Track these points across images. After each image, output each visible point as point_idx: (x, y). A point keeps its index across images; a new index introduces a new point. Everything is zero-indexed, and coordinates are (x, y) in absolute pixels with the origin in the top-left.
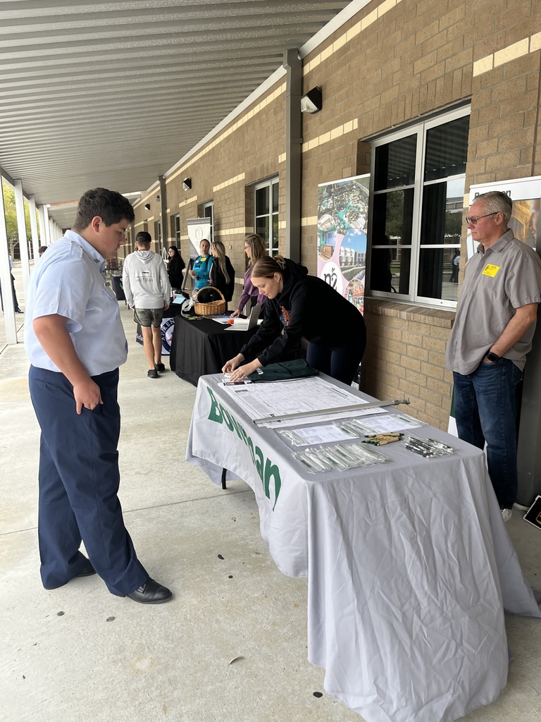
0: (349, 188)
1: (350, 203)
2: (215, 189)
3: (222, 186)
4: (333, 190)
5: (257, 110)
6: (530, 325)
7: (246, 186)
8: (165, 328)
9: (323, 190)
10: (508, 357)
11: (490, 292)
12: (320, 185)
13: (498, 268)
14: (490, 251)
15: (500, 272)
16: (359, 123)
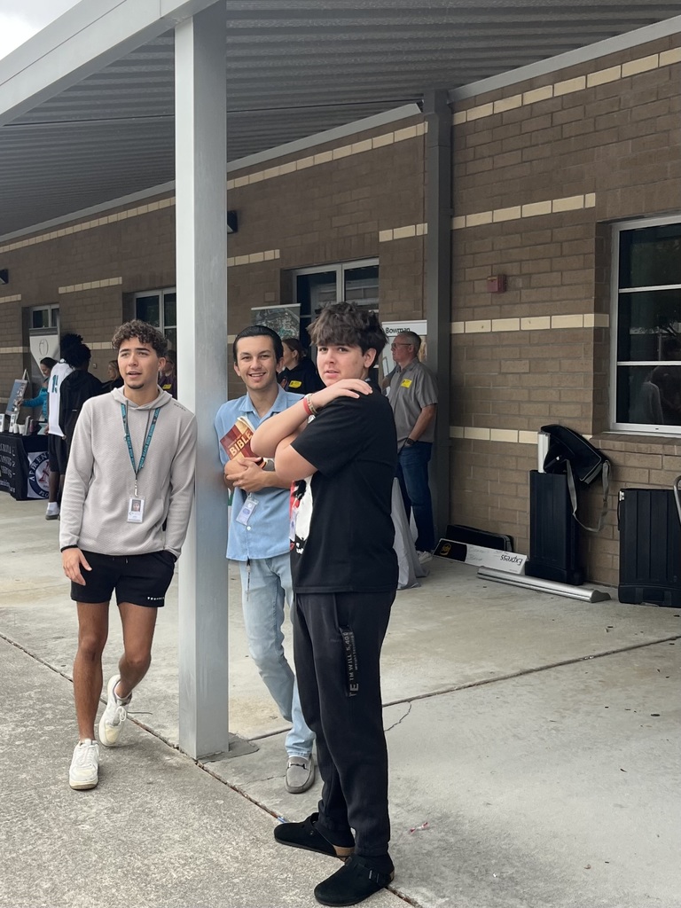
0: (282, 313)
1: (284, 328)
2: (62, 290)
3: (70, 289)
4: (266, 314)
5: (142, 210)
6: (431, 418)
7: (123, 294)
8: (35, 465)
9: (257, 314)
10: (420, 440)
11: (407, 397)
12: (253, 309)
13: (411, 381)
14: (405, 371)
15: (412, 384)
16: (281, 253)
